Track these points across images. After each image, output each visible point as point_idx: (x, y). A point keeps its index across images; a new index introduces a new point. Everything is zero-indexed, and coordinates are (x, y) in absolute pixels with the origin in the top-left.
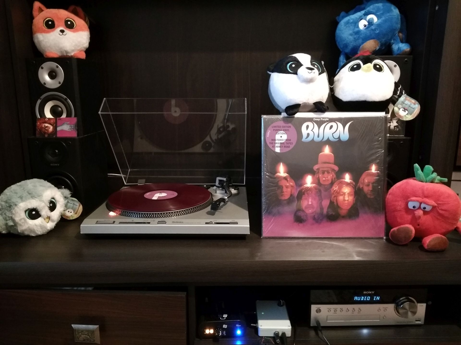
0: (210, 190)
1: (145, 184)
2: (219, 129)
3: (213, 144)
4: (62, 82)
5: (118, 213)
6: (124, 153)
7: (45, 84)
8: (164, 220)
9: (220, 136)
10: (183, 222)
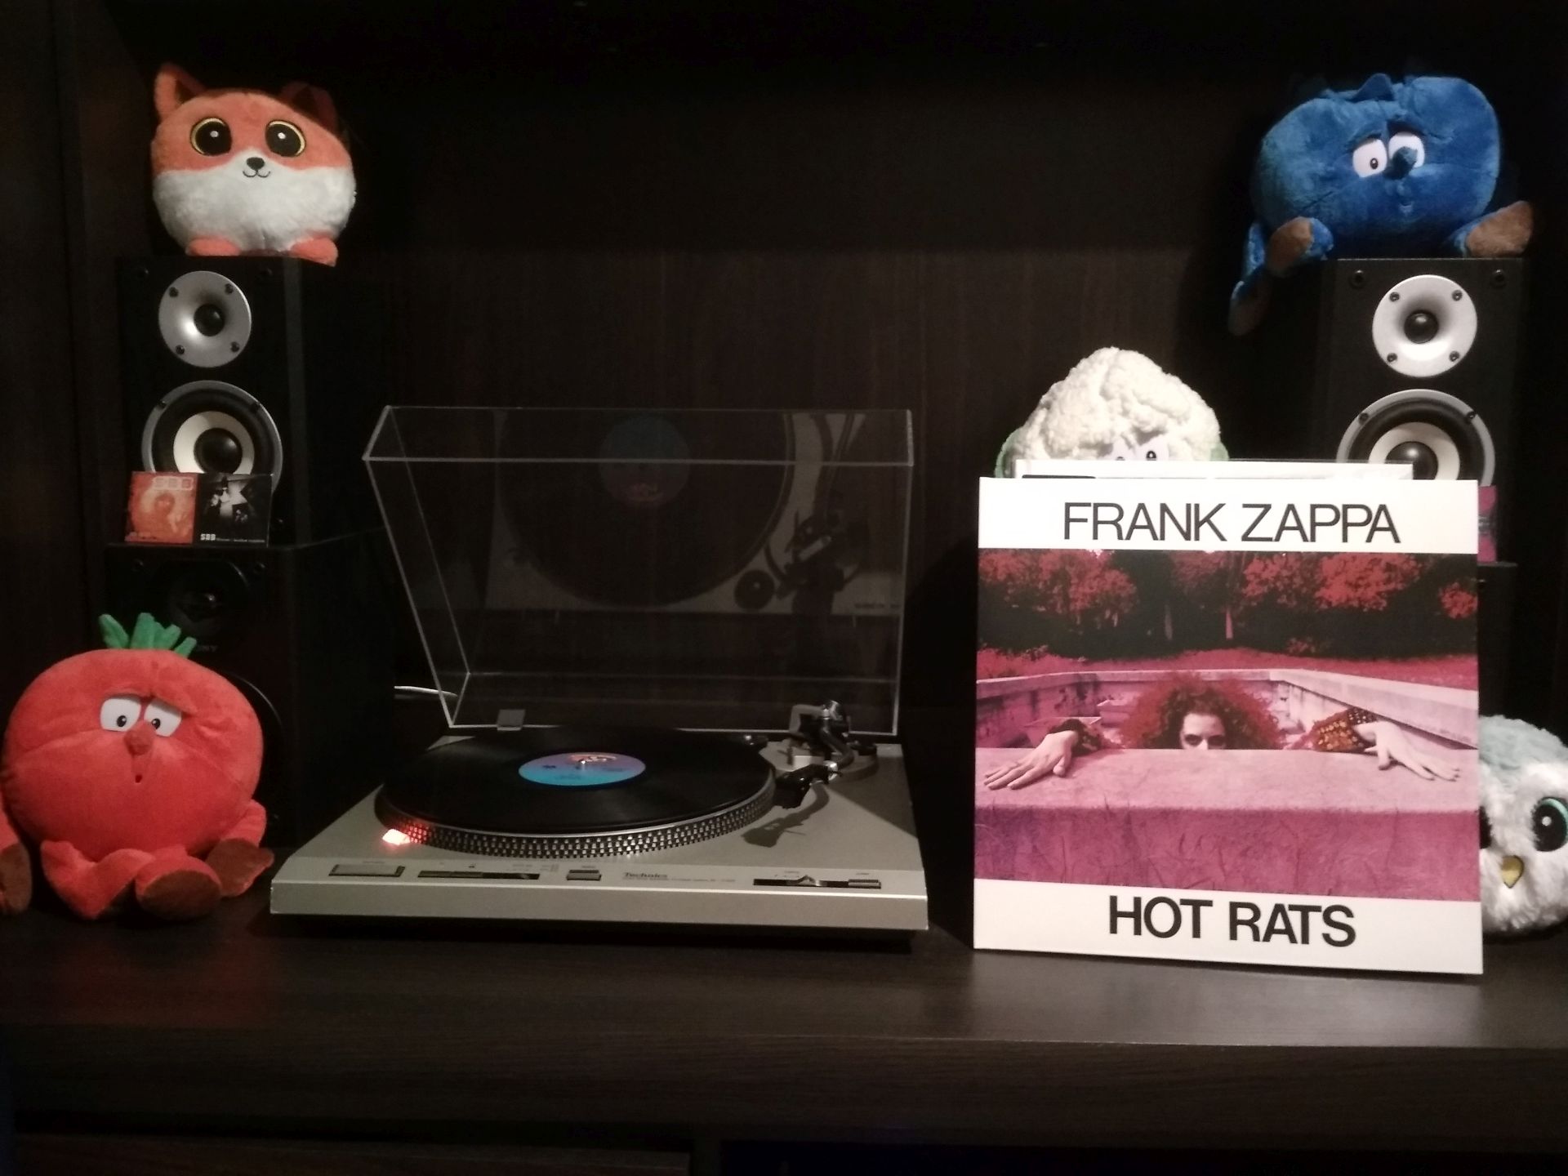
0: (764, 753)
1: (523, 729)
2: (800, 528)
3: (777, 583)
4: (243, 344)
5: (420, 837)
6: (450, 610)
7: (181, 350)
8: (592, 864)
9: (806, 554)
10: (666, 876)
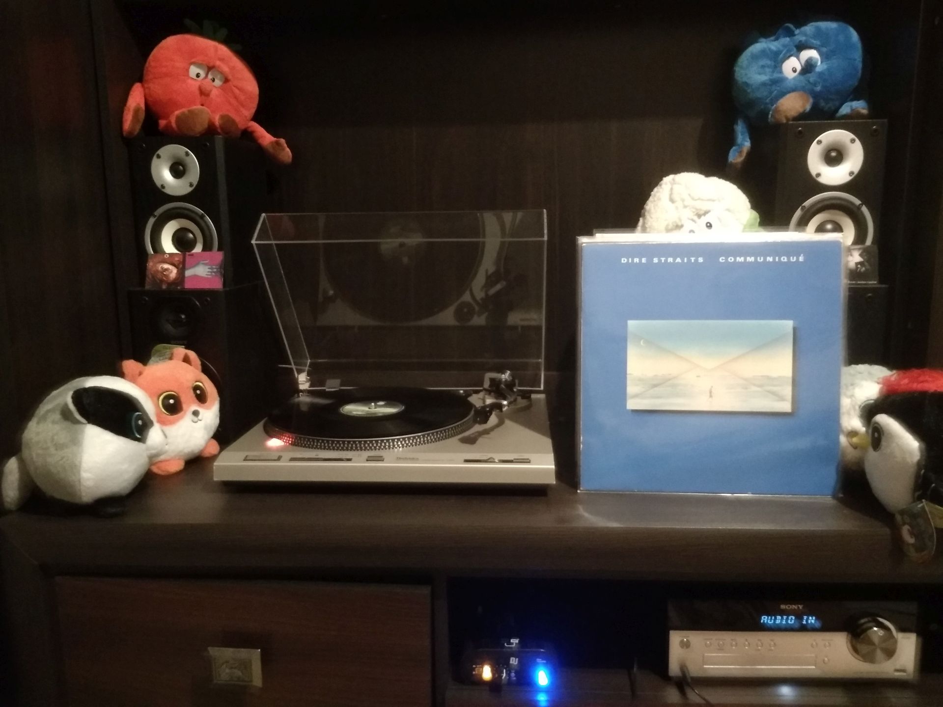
0: (470, 399)
1: (340, 389)
2: (488, 277)
3: (477, 308)
8: (379, 453)
9: (492, 291)
10: (417, 459)
